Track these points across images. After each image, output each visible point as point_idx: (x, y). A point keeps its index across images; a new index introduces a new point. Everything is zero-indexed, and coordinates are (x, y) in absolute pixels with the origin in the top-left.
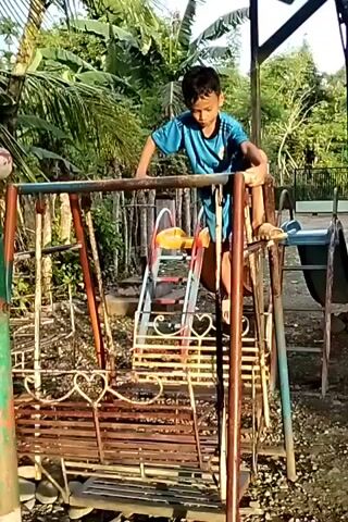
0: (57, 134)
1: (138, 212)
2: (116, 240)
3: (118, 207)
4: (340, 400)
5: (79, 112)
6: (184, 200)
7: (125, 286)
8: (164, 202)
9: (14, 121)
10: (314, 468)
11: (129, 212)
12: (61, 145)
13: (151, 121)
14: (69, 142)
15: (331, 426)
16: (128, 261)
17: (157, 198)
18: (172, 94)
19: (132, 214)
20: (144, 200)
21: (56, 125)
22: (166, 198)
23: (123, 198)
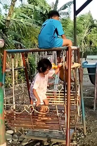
0: (19, 36)
3: (36, 57)
5: (25, 30)
6: (55, 55)
9: (7, 33)
10: (92, 131)
11: (39, 59)
12: (20, 40)
14: (23, 39)
15: (96, 119)
17: (47, 54)
20: (44, 55)
21: (19, 34)
22: (50, 54)
23: (38, 55)
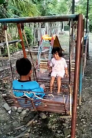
0: (18, 11)
1: (37, 31)
2: (32, 37)
3: (33, 29)
4: (87, 79)
5: (23, 6)
6: (47, 28)
7: (34, 48)
8: (43, 28)
9: (7, 7)
10: (85, 101)
11: (35, 31)
12: (19, 14)
13: (40, 10)
14: (21, 13)
15: (86, 87)
16: (35, 42)
17: (41, 27)
18: (45, 3)
19: (36, 31)
20: (38, 28)
21: (18, 9)
22: (43, 27)
23: (34, 27)
